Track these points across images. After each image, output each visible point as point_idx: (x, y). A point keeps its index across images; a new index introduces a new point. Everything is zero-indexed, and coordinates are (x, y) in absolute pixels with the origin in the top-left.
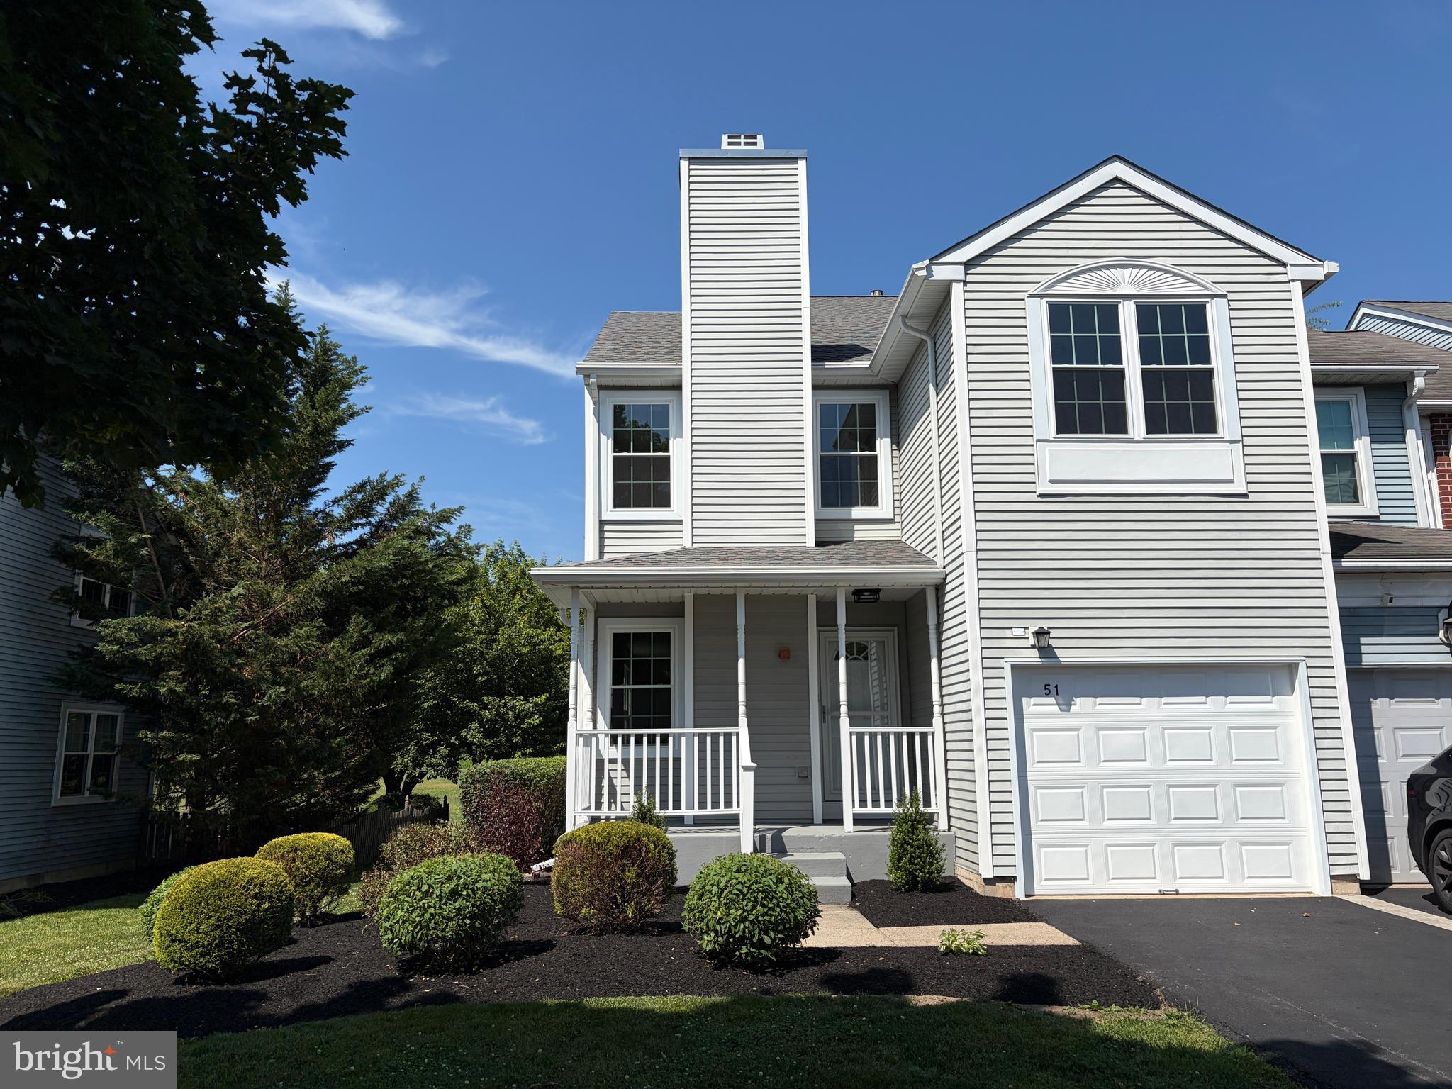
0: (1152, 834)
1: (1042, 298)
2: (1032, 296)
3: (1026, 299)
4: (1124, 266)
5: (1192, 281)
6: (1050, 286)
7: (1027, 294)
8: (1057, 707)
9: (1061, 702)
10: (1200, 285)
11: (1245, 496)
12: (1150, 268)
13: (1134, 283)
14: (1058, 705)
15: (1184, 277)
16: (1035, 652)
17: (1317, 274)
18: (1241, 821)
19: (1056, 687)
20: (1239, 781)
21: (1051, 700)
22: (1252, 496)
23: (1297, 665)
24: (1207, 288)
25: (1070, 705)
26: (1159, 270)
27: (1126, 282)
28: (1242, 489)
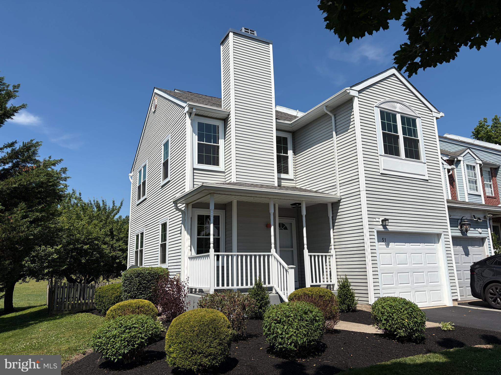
0: (410, 289)
1: (378, 108)
2: (376, 106)
3: (374, 107)
4: (397, 103)
5: (413, 111)
6: (380, 105)
7: (374, 106)
8: (385, 246)
9: (386, 244)
10: (414, 113)
11: (427, 180)
12: (403, 105)
13: (400, 109)
14: (386, 245)
15: (411, 110)
16: (381, 227)
17: (439, 116)
18: (430, 283)
19: (385, 239)
20: (430, 270)
21: (384, 243)
22: (429, 181)
23: (441, 234)
24: (416, 114)
25: (389, 245)
26: (405, 106)
27: (398, 108)
28: (427, 178)
